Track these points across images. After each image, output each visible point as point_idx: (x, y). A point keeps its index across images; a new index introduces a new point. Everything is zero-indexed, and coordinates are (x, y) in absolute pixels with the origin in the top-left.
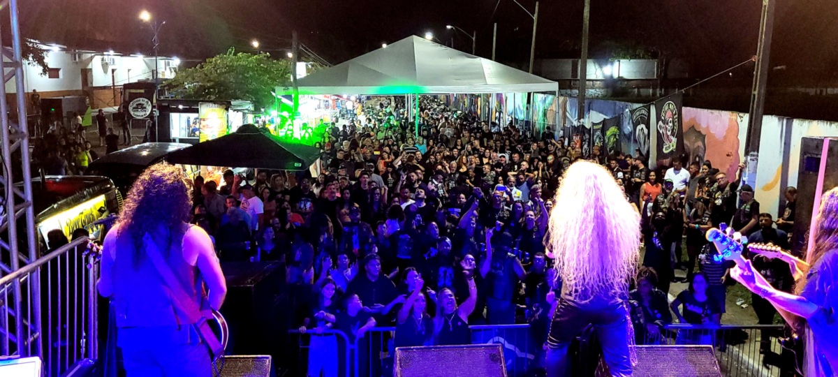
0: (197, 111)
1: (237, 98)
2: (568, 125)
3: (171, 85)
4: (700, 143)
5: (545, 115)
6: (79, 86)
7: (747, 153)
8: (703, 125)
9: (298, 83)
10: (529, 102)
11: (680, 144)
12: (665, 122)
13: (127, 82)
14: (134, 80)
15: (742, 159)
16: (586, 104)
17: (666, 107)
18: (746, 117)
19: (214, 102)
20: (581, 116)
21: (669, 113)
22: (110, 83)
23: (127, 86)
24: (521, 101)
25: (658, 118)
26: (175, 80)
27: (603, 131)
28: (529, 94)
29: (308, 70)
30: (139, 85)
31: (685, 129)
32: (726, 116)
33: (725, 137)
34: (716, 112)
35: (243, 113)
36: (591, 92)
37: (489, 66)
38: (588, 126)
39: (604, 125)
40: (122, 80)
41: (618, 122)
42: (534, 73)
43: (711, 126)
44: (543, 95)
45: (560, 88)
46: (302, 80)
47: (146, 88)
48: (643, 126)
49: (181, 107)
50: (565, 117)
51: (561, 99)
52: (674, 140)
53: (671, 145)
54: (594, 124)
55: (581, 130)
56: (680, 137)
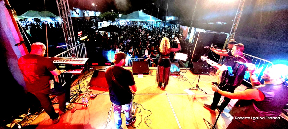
0: (102, 22)
1: (109, 20)
2: (162, 27)
3: (99, 17)
4: (182, 31)
5: (159, 25)
6: (83, 16)
7: (189, 33)
8: (183, 28)
9: (119, 18)
10: (157, 23)
11: (179, 31)
12: (177, 27)
13: (91, 16)
14: (92, 16)
15: (188, 34)
16: (165, 24)
17: (178, 25)
18: (190, 27)
19: (106, 20)
20: (165, 26)
21: (178, 26)
22: (88, 16)
23: (91, 17)
24: (156, 23)
25: (176, 26)
26: (99, 16)
27: (168, 28)
28: (157, 22)
29: (121, 16)
30: (93, 17)
31: (180, 29)
32: (186, 27)
33: (186, 30)
34: (185, 26)
35: (110, 23)
36: (167, 22)
37: (151, 17)
38: (165, 27)
39: (168, 27)
40: (90, 16)
41: (170, 27)
42: (158, 18)
43: (184, 29)
44: (159, 22)
45: (162, 21)
46: (120, 17)
47: (94, 17)
48: (174, 28)
49: (100, 21)
50: (162, 26)
51: (162, 23)
52: (178, 30)
53: (177, 31)
54: (166, 27)
55: (164, 28)
56: (179, 30)
